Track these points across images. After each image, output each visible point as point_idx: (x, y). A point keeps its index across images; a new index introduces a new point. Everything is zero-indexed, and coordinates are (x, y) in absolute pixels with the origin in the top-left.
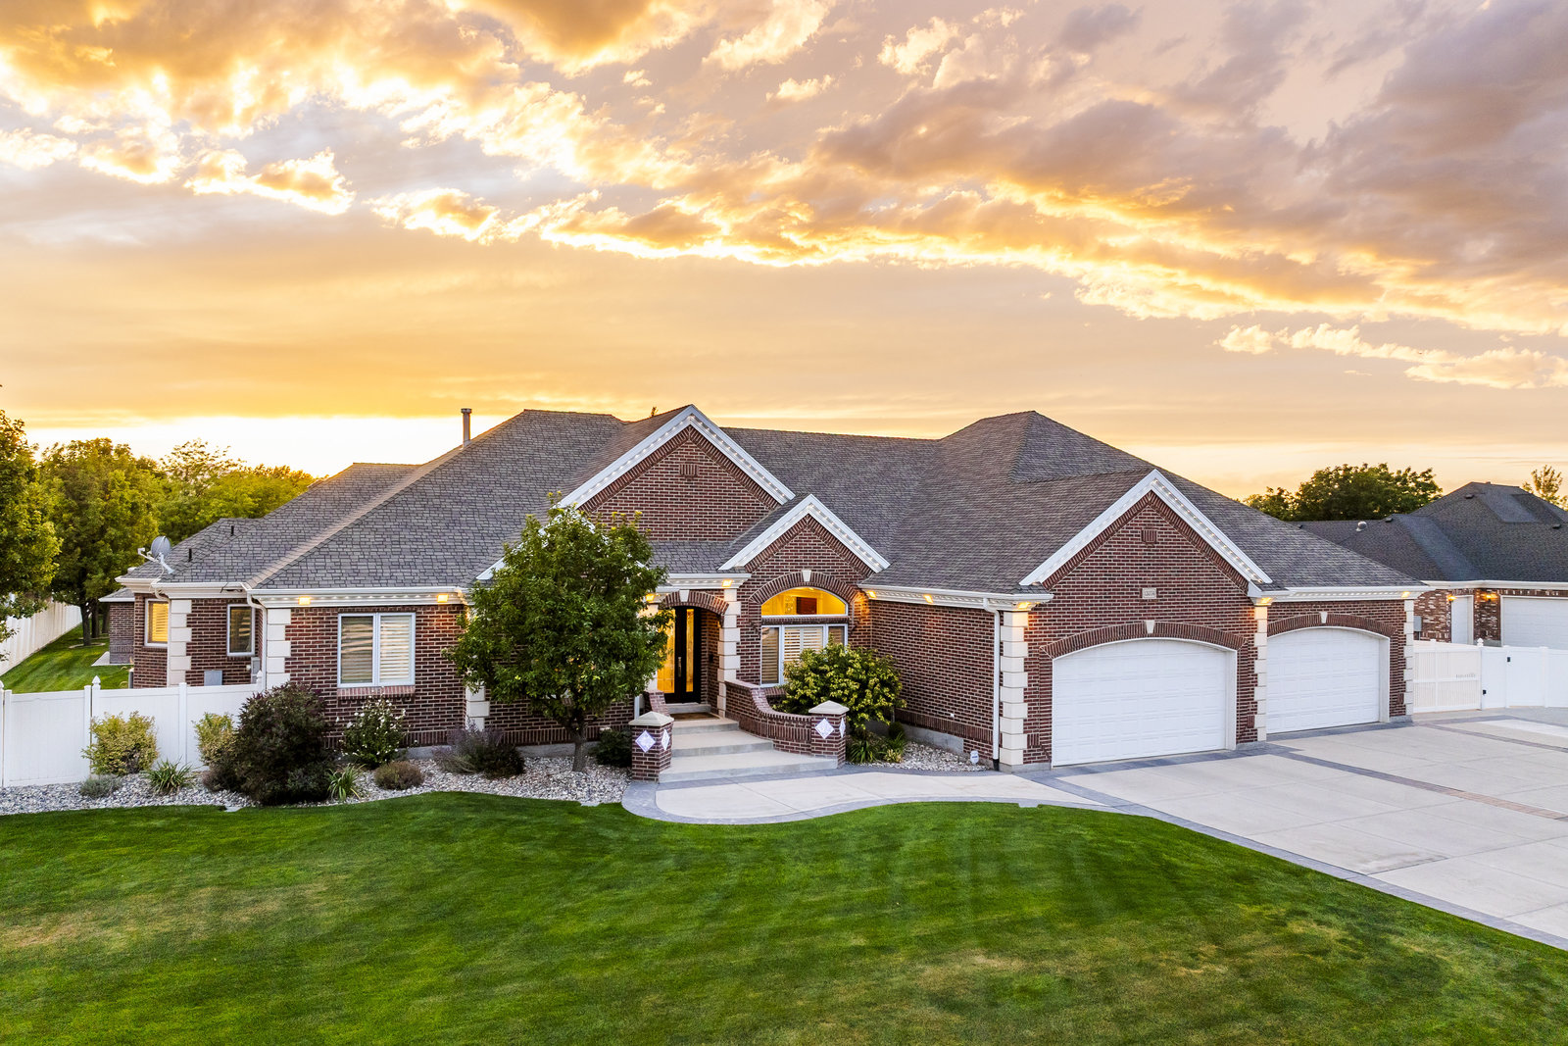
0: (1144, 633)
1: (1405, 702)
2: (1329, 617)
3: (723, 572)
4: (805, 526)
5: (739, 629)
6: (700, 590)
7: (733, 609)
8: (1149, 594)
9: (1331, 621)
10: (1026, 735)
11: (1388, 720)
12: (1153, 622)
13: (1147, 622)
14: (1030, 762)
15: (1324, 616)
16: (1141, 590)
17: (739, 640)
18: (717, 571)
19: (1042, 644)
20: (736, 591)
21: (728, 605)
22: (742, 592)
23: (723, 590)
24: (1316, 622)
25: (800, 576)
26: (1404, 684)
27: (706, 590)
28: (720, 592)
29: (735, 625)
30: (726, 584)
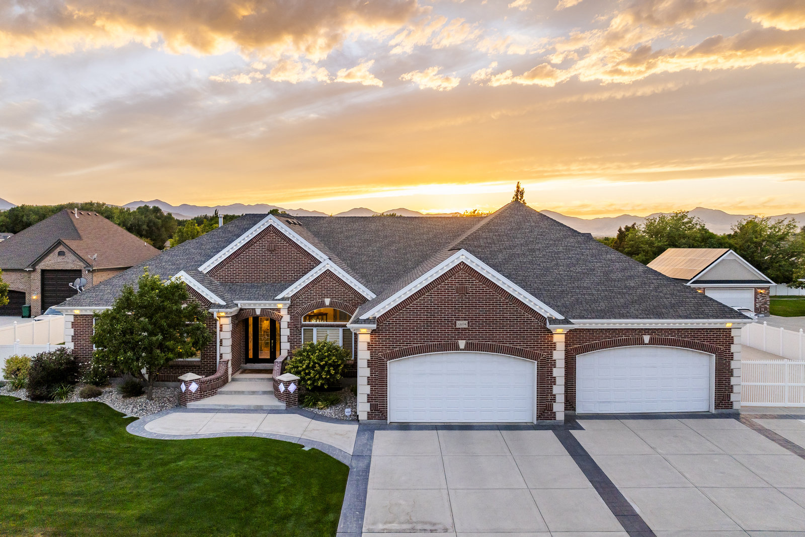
0: (457, 348)
1: (731, 400)
2: (651, 339)
3: (276, 300)
4: (327, 276)
5: (289, 329)
6: (267, 309)
7: (286, 318)
8: (462, 324)
9: (652, 342)
10: (369, 404)
11: (713, 411)
12: (464, 342)
13: (460, 341)
14: (372, 419)
15: (647, 339)
16: (456, 322)
17: (289, 334)
18: (274, 300)
19: (381, 352)
20: (287, 310)
21: (282, 317)
22: (290, 309)
23: (280, 309)
24: (641, 342)
25: (323, 302)
26: (731, 388)
27: (270, 309)
28: (278, 310)
29: (287, 327)
30: (280, 306)
